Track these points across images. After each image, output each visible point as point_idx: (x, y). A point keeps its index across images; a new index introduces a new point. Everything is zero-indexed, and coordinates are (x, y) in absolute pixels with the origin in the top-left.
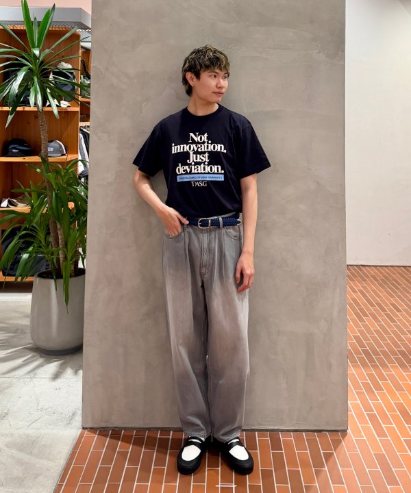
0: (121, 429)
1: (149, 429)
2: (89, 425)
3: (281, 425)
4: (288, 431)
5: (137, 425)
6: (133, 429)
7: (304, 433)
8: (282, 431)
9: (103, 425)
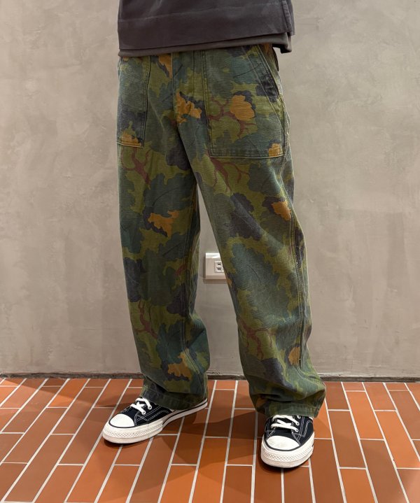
0: (65, 376)
1: (114, 376)
2: (9, 371)
3: (344, 371)
4: (356, 379)
5: (93, 370)
6: (85, 376)
7: (384, 384)
8: (346, 379)
9: (34, 370)
